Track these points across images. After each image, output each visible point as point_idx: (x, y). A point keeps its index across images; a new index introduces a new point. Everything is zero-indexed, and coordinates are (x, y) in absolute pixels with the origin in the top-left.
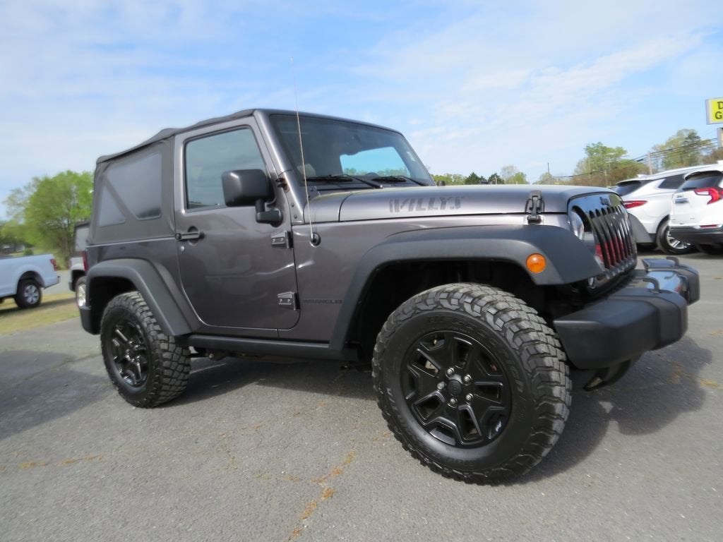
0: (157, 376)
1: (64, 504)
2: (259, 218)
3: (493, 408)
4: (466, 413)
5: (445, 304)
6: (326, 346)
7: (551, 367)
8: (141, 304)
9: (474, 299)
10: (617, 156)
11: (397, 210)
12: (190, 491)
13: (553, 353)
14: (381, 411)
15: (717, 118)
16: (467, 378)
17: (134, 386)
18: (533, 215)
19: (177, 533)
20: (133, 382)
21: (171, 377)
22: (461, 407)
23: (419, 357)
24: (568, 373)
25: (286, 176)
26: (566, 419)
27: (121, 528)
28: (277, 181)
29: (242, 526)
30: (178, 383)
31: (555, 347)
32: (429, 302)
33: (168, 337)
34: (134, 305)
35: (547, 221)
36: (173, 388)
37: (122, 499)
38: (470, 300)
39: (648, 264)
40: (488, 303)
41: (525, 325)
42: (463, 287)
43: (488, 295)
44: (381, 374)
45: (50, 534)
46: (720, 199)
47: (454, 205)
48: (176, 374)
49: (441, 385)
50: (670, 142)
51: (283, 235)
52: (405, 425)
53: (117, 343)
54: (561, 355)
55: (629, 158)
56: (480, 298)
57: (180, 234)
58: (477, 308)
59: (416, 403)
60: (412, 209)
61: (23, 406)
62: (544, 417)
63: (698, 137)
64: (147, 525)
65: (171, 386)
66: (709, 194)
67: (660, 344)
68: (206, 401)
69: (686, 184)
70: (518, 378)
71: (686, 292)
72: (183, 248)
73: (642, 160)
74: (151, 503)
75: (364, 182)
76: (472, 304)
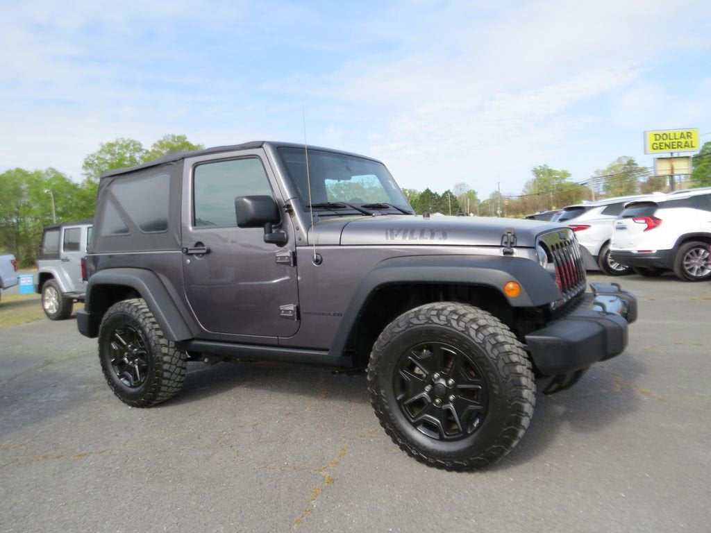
0: (157, 378)
1: (87, 491)
2: (267, 239)
3: (471, 407)
4: (449, 412)
5: (435, 320)
6: (325, 353)
7: (521, 374)
8: (144, 310)
9: (460, 316)
10: (563, 178)
11: (392, 238)
12: (204, 480)
13: (523, 362)
14: (374, 410)
15: (654, 149)
16: (451, 381)
17: (131, 387)
18: (508, 248)
19: (201, 513)
20: (131, 384)
21: (169, 379)
22: (444, 407)
23: (409, 363)
24: (534, 379)
25: (292, 203)
26: (531, 417)
27: (148, 510)
28: (284, 207)
29: (258, 507)
30: (175, 384)
31: (524, 357)
32: (421, 317)
33: (169, 341)
34: (136, 312)
35: (518, 253)
36: (170, 389)
37: (141, 486)
38: (456, 317)
39: (595, 287)
40: (471, 320)
41: (501, 338)
42: (450, 306)
43: (471, 313)
44: (376, 378)
45: (82, 516)
46: (654, 227)
47: (441, 236)
48: (174, 376)
49: (428, 388)
50: (611, 168)
51: (288, 254)
52: (396, 422)
53: (114, 346)
54: (529, 364)
55: (575, 181)
56: (464, 315)
57: (187, 248)
58: (462, 324)
59: (406, 403)
60: (406, 237)
61: (15, 405)
62: (514, 415)
63: (636, 164)
64: (171, 507)
65: (169, 387)
66: (646, 223)
67: (606, 356)
68: (199, 401)
69: (626, 212)
70: (494, 381)
71: (626, 314)
72: (189, 261)
73: (585, 184)
74: (170, 490)
75: (356, 209)
76: (458, 320)
